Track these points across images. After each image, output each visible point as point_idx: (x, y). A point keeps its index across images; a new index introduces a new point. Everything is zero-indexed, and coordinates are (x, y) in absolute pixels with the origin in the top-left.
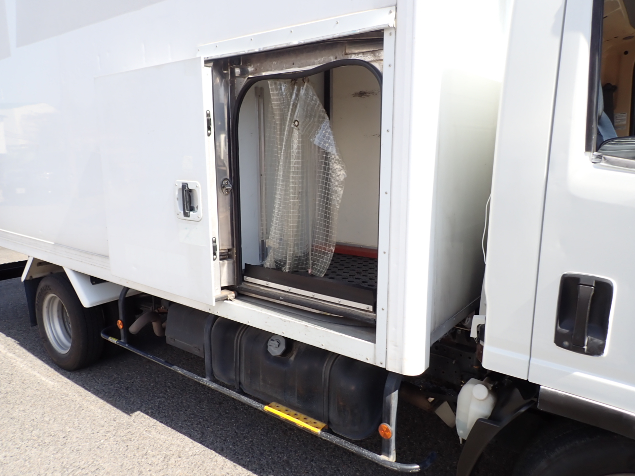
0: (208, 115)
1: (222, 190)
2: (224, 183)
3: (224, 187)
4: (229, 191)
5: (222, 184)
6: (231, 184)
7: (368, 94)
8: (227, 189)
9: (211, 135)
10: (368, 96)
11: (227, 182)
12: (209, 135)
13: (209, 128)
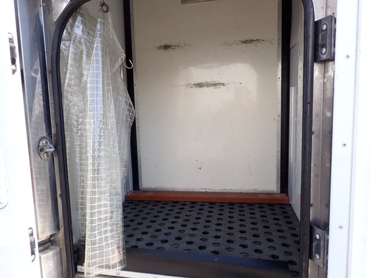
0: (11, 40)
1: (39, 154)
2: (41, 144)
3: (42, 150)
4: (49, 154)
5: (39, 146)
6: (51, 143)
7: (173, 47)
8: (47, 153)
9: (16, 73)
10: (173, 49)
11: (46, 143)
12: (14, 71)
13: (13, 62)
